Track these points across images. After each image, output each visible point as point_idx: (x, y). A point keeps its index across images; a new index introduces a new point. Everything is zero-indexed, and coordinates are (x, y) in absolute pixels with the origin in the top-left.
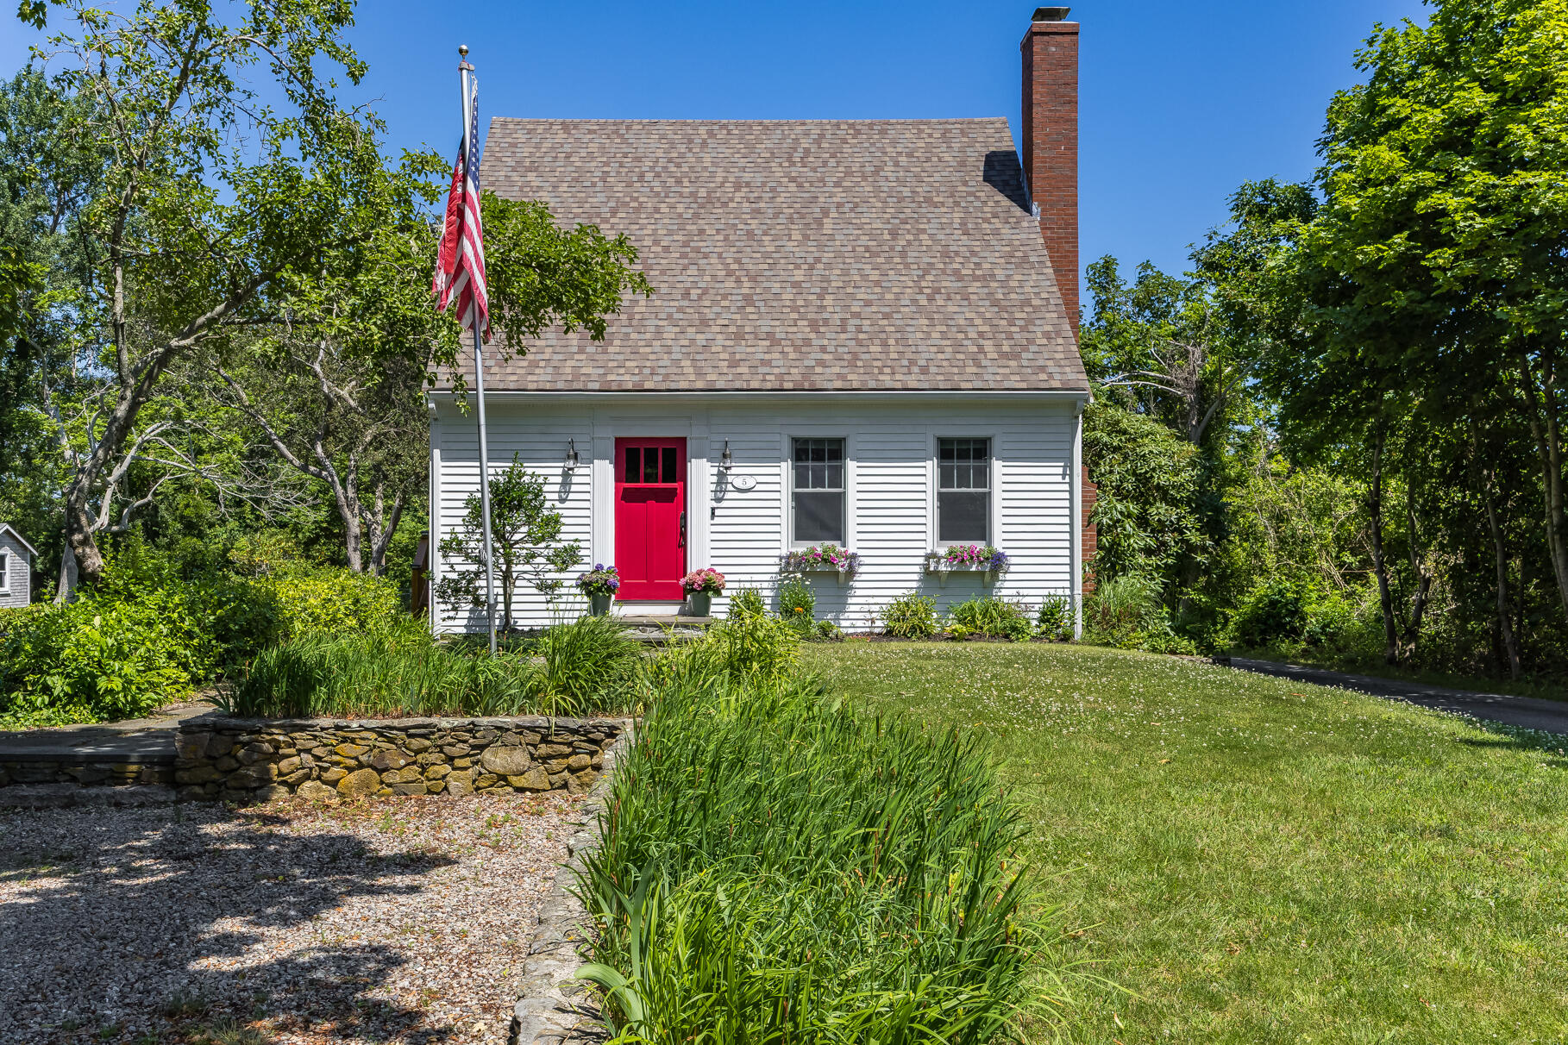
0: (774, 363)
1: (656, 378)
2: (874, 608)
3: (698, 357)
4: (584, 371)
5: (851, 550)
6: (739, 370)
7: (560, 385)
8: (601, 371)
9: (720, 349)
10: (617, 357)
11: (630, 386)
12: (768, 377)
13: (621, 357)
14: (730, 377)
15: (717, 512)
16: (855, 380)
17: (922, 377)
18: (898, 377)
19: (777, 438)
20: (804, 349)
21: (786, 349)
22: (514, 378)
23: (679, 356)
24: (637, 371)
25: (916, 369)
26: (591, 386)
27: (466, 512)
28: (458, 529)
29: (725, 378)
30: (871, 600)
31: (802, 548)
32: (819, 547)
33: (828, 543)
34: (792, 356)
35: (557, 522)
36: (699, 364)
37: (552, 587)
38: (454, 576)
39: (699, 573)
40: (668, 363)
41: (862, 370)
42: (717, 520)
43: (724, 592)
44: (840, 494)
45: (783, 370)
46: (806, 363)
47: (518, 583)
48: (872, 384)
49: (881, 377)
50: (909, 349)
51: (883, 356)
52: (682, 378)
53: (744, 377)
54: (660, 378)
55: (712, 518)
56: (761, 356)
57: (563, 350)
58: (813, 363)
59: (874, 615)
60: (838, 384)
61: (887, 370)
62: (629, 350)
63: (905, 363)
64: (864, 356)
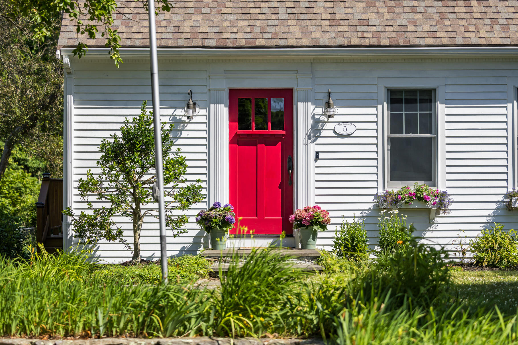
0: (371, 22)
1: (266, 36)
2: (463, 241)
3: (302, 17)
4: (201, 29)
5: (441, 189)
6: (340, 29)
7: (181, 42)
8: (217, 30)
9: (321, 10)
10: (230, 17)
11: (243, 43)
12: (366, 35)
13: (233, 17)
14: (333, 35)
15: (321, 156)
16: (444, 37)
17: (504, 34)
18: (482, 34)
19: (374, 89)
20: (396, 10)
21: (381, 10)
22: (139, 36)
23: (286, 17)
24: (248, 30)
25: (497, 28)
26: (208, 43)
27: (99, 156)
28: (93, 171)
29: (328, 35)
30: (462, 234)
31: (396, 188)
32: (412, 186)
33: (420, 184)
34: (386, 16)
35: (182, 164)
36: (304, 23)
37: (177, 223)
38: (91, 212)
39: (306, 210)
40: (276, 23)
41: (449, 29)
42: (320, 163)
43: (329, 227)
44: (430, 139)
45: (379, 29)
46: (400, 22)
47: (145, 219)
48: (460, 41)
49: (467, 35)
50: (490, 10)
51: (467, 16)
52: (289, 35)
53: (346, 35)
54: (269, 36)
55: (316, 161)
56: (359, 16)
57: (182, 11)
58: (405, 22)
59: (464, 247)
60: (429, 41)
61: (472, 28)
62: (240, 11)
63: (488, 22)
64: (449, 16)
